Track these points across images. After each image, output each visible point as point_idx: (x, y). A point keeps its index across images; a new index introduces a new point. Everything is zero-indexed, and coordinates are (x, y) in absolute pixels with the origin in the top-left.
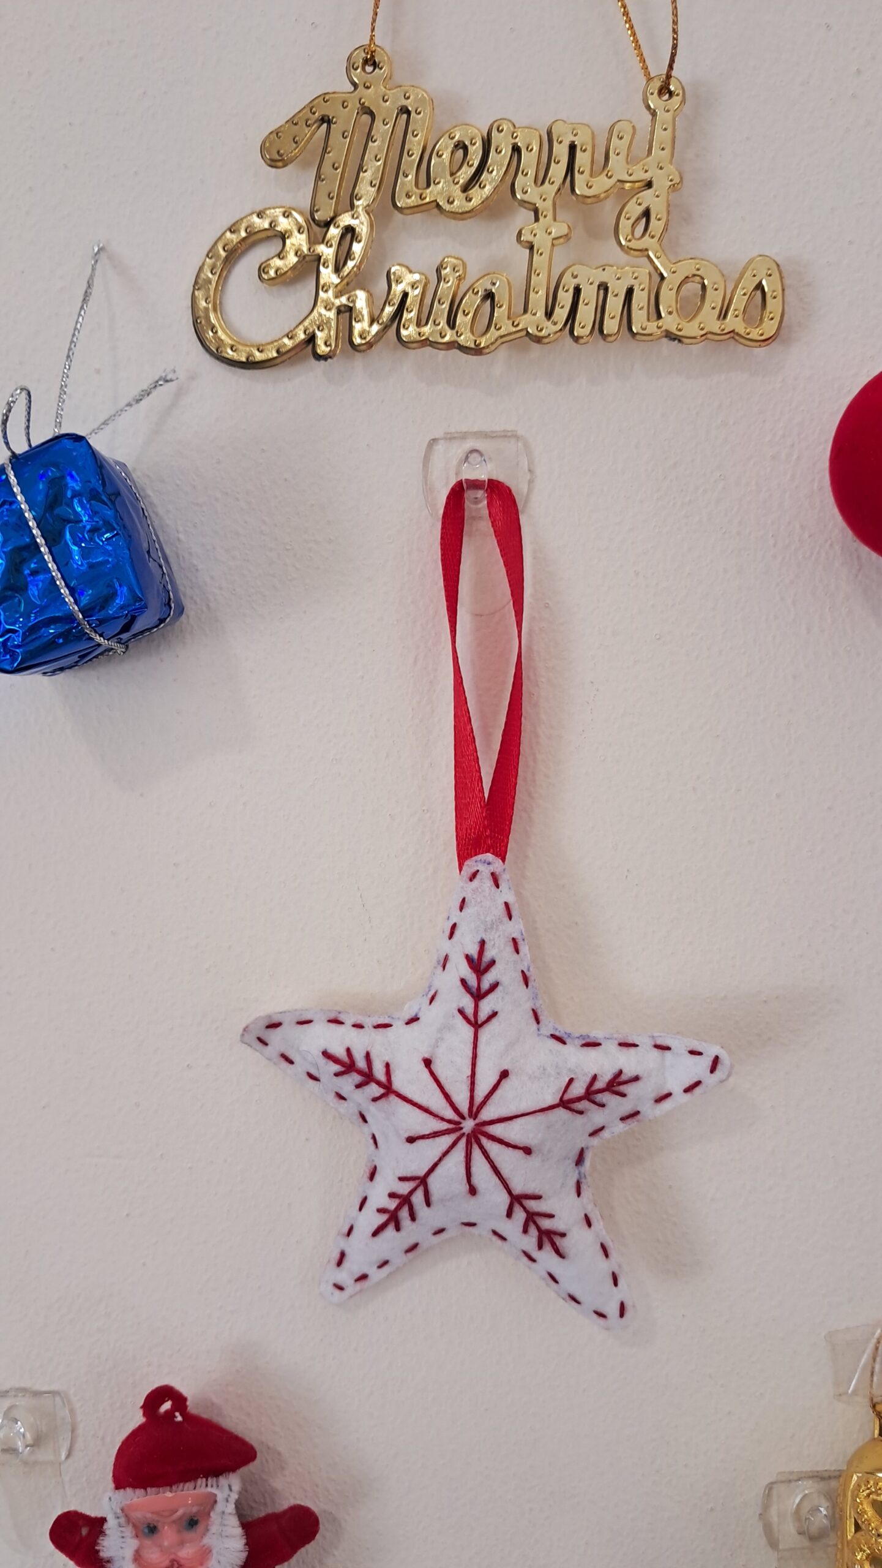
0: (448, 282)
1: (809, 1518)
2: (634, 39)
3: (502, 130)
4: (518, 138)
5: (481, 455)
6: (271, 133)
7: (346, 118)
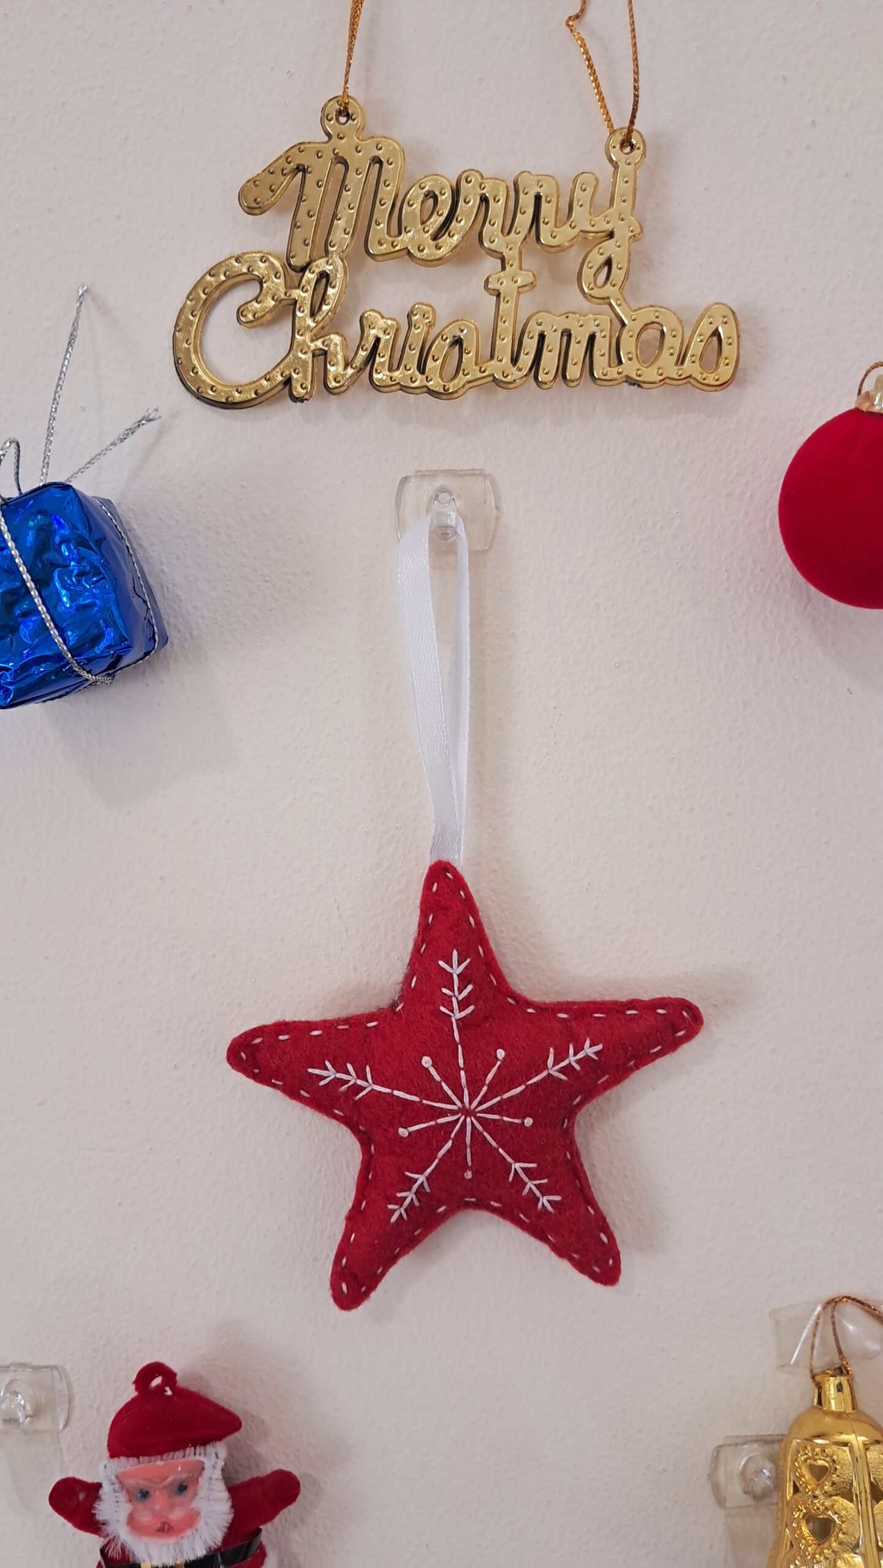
0: (418, 328)
1: (754, 1480)
2: (598, 91)
3: (470, 182)
4: (485, 190)
5: (451, 494)
6: (249, 181)
7: (321, 168)
